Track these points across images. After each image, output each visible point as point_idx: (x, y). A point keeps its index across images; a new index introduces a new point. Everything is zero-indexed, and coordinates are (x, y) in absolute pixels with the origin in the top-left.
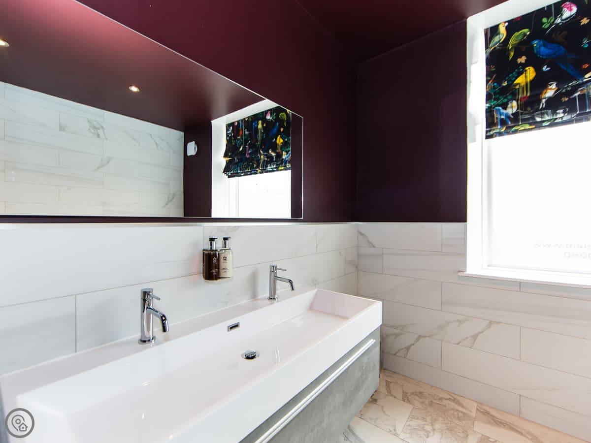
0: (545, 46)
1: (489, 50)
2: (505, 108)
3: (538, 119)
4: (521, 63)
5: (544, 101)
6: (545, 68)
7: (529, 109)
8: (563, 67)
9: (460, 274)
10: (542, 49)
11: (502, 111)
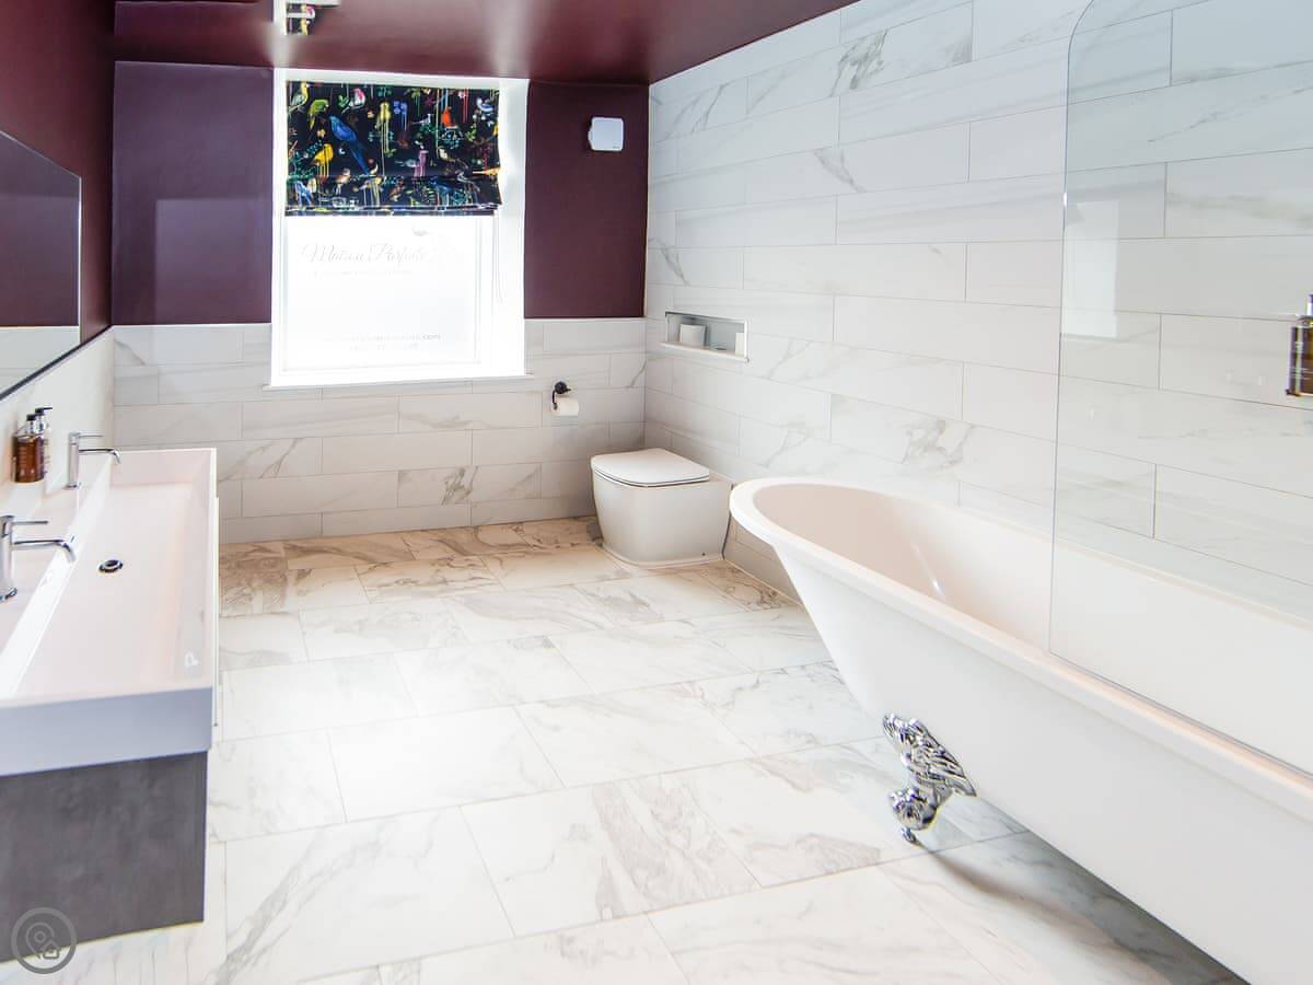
0: (341, 126)
1: (292, 109)
2: (306, 185)
3: (335, 206)
4: (320, 138)
5: (339, 186)
6: (341, 151)
7: (327, 192)
8: (355, 155)
9: (265, 388)
10: (339, 128)
11: (303, 187)
